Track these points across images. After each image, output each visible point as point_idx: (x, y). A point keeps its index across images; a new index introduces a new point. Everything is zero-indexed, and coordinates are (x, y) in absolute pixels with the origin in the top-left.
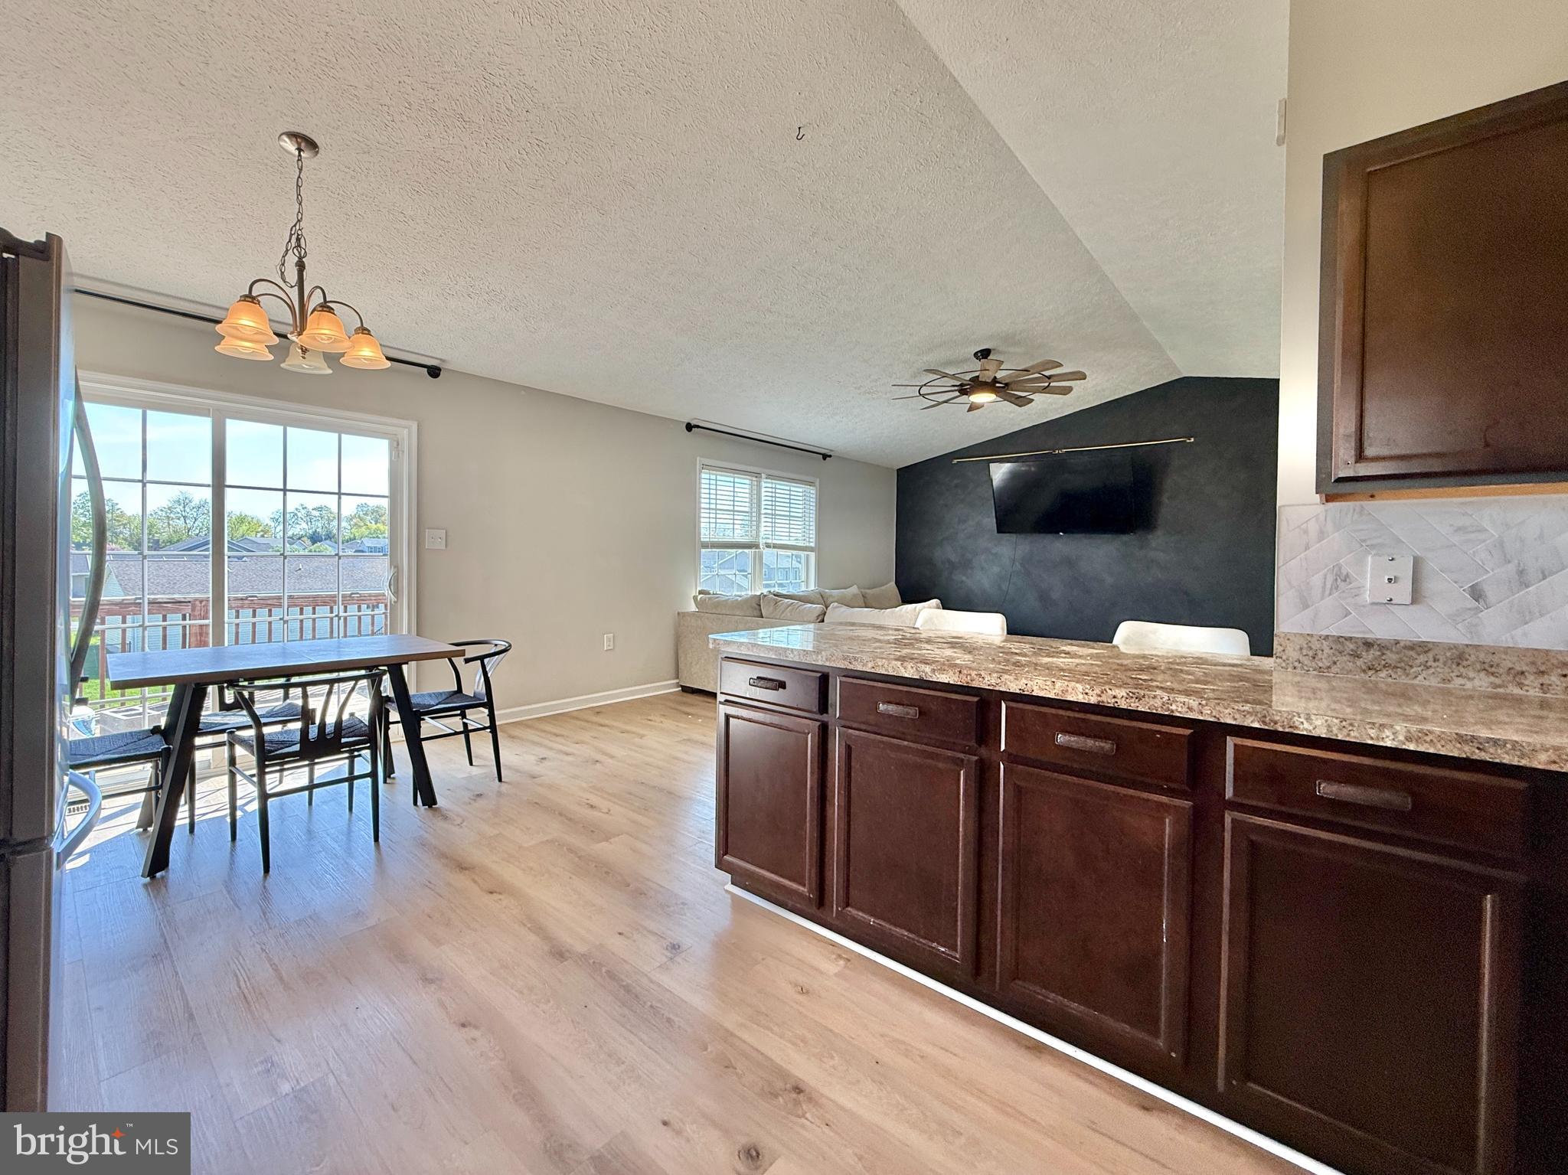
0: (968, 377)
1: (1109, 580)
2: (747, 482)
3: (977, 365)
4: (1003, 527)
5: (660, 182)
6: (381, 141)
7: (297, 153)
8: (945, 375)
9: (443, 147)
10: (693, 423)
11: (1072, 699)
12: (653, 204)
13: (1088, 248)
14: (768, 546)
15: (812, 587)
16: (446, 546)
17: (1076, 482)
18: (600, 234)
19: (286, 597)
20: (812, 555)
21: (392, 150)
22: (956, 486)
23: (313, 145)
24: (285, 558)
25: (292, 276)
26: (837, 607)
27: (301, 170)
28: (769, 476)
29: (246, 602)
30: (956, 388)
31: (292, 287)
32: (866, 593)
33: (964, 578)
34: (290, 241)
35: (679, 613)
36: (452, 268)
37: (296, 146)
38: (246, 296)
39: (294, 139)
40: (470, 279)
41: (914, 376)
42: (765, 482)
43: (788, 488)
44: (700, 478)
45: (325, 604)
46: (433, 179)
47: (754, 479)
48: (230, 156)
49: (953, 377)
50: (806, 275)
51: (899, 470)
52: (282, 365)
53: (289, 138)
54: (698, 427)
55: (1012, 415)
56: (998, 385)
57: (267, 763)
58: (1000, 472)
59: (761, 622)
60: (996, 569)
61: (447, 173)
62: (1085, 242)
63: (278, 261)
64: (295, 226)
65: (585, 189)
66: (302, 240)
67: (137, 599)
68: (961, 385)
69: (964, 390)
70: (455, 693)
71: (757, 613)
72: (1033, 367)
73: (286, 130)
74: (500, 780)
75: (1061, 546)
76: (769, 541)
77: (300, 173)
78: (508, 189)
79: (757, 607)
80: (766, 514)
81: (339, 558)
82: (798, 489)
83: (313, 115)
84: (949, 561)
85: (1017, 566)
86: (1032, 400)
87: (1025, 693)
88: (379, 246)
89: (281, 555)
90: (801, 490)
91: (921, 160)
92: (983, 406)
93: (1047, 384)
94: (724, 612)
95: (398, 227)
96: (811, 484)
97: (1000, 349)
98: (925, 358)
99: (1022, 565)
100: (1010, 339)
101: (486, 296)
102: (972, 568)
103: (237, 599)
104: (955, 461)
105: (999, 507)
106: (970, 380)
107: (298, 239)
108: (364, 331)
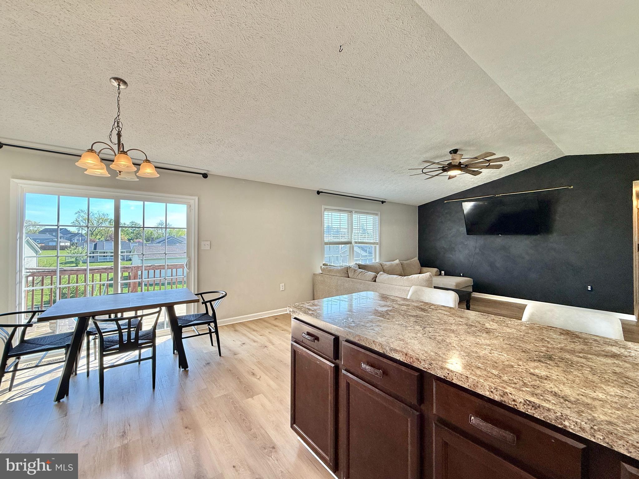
0: (447, 163)
1: (527, 258)
2: (346, 215)
3: (450, 157)
4: (470, 232)
5: (279, 82)
6: (151, 77)
7: (118, 86)
8: (434, 163)
9: (178, 77)
10: (320, 190)
11: (481, 393)
12: (278, 94)
13: (507, 93)
14: (356, 243)
15: (377, 261)
16: (210, 248)
17: (507, 209)
18: (258, 110)
19: (166, 265)
20: (378, 246)
21: (156, 81)
22: (447, 213)
23: (125, 83)
24: (143, 255)
25: (115, 139)
26: (382, 274)
27: (119, 94)
28: (356, 212)
29: (151, 267)
30: (441, 169)
31: (115, 144)
32: (403, 263)
33: (451, 256)
34: (114, 125)
35: (314, 274)
36: (199, 131)
37: (118, 84)
38: (89, 150)
39: (117, 81)
40: (208, 136)
41: (420, 164)
42: (355, 215)
43: (366, 217)
44: (324, 214)
45: (180, 268)
46: (178, 92)
47: (349, 214)
48: (94, 91)
49: (438, 163)
50: (358, 120)
51: (419, 207)
52: (117, 178)
53: (115, 81)
54: (322, 192)
55: (473, 179)
56: (462, 166)
57: (104, 353)
58: (468, 206)
59: (347, 280)
60: (467, 252)
61: (183, 89)
62: (505, 91)
63: (109, 134)
64: (117, 118)
65: (245, 89)
66: (120, 123)
67: (111, 267)
68: (443, 167)
69: (444, 170)
70: (205, 314)
71: (346, 275)
72: (480, 156)
73: (112, 77)
74: (220, 355)
75: (499, 240)
76: (356, 240)
77: (119, 95)
78: (211, 93)
79: (347, 272)
80: (355, 229)
81: (166, 255)
82: (370, 218)
83: (120, 69)
84: (444, 248)
85: (477, 251)
86: (481, 172)
87: (448, 379)
88: (166, 124)
89: (142, 254)
90: (372, 217)
91: (408, 56)
92: (456, 176)
93: (488, 164)
94: (332, 274)
95: (171, 115)
96: (376, 214)
97: (463, 148)
98: (424, 156)
99: (480, 250)
100: (468, 144)
101: (217, 143)
102: (455, 251)
103: (148, 266)
104: (446, 202)
105: (467, 222)
106: (447, 165)
107: (118, 123)
108: (147, 161)
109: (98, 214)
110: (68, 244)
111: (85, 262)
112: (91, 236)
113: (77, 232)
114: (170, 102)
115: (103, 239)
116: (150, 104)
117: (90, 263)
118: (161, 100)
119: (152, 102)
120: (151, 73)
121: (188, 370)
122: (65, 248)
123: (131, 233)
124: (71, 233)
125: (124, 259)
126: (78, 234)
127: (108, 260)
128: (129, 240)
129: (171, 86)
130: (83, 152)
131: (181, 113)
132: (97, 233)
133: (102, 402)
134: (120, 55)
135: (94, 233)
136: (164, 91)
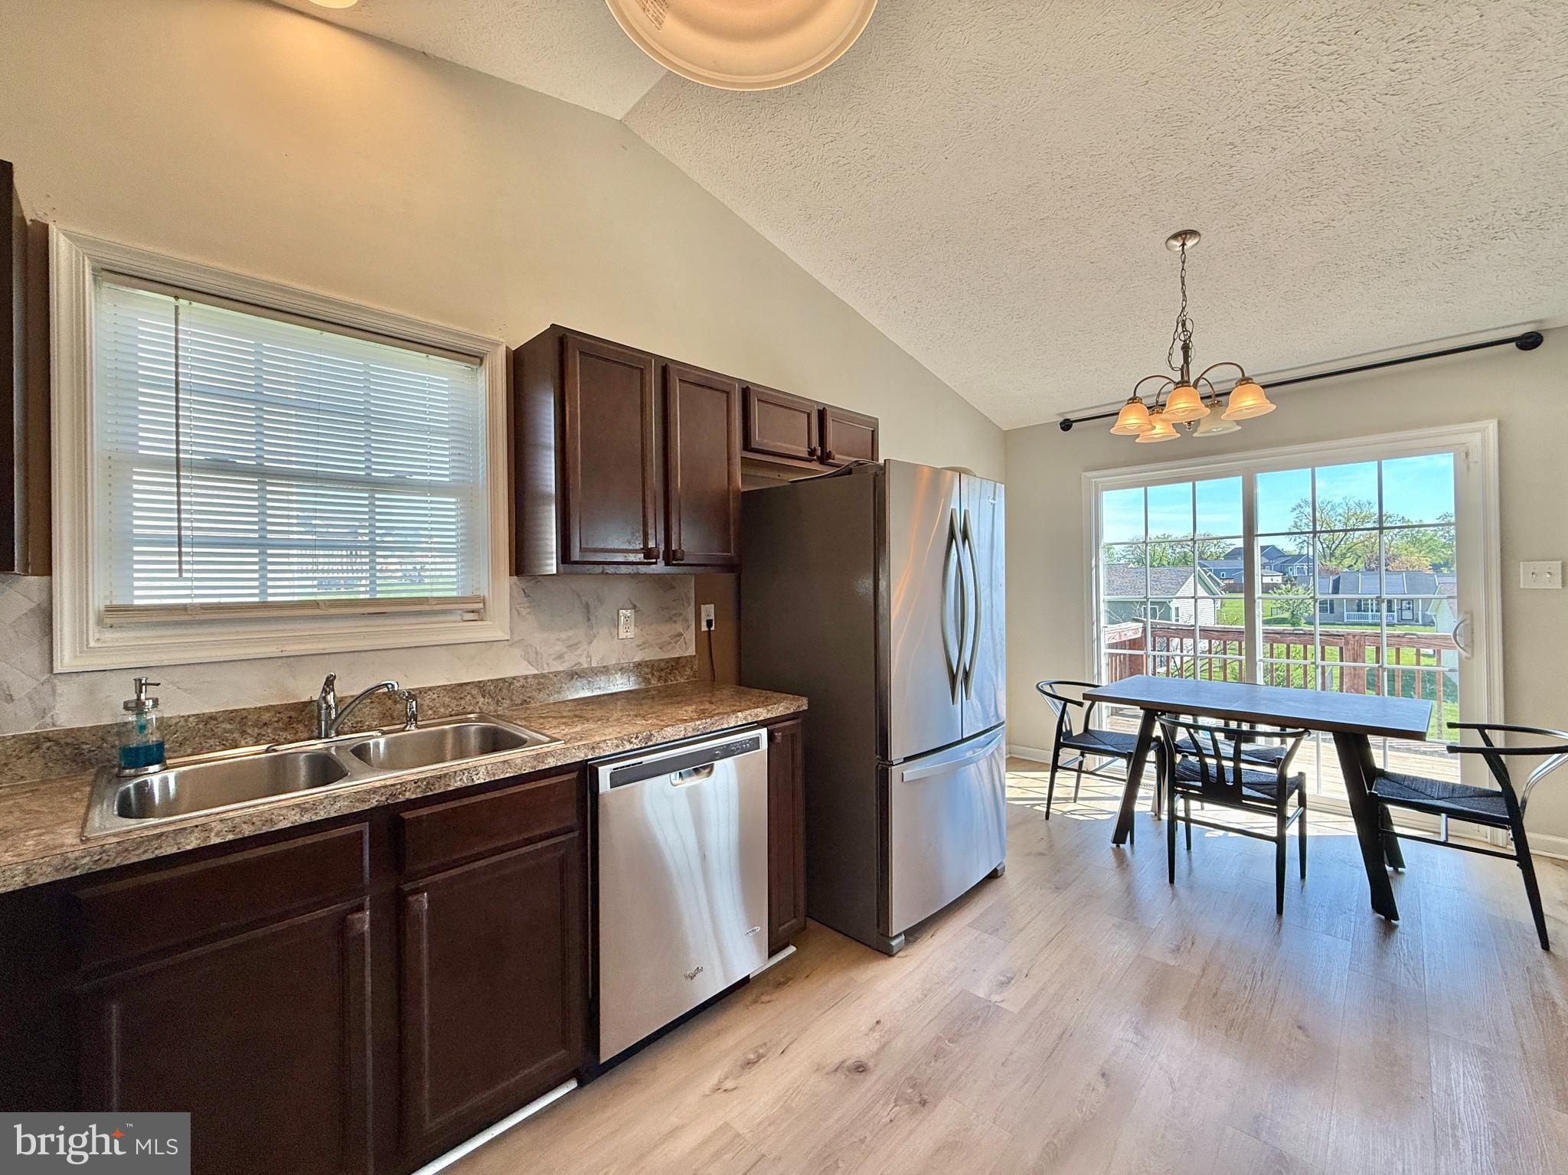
7: (1181, 249)
9: (1296, 145)
16: (1562, 585)
21: (1253, 187)
23: (1193, 233)
25: (1178, 361)
27: (1183, 262)
34: (1177, 330)
37: (1181, 244)
38: (1130, 400)
39: (1179, 239)
46: (1316, 175)
53: (1175, 241)
61: (1324, 159)
63: (1168, 354)
64: (1181, 314)
66: (1188, 323)
73: (1168, 238)
74: (1544, 946)
77: (1184, 265)
95: (1325, 235)
107: (1184, 325)
108: (1245, 380)
109: (1344, 506)
110: (1278, 580)
111: (1310, 623)
112: (1330, 561)
113: (1297, 553)
114: (1305, 208)
115: (1360, 565)
116: (1260, 242)
117: (1320, 624)
118: (1282, 217)
119: (1264, 235)
120: (1234, 180)
121: (1396, 926)
122: (1269, 589)
123: (1443, 547)
124: (1285, 556)
125: (1417, 621)
126: (1300, 556)
127: (1370, 621)
128: (1436, 567)
129: (1290, 174)
130: (1120, 405)
131: (1348, 216)
132: (1344, 551)
133: (1172, 880)
134: (1164, 192)
135: (1338, 552)
136: (1279, 195)
